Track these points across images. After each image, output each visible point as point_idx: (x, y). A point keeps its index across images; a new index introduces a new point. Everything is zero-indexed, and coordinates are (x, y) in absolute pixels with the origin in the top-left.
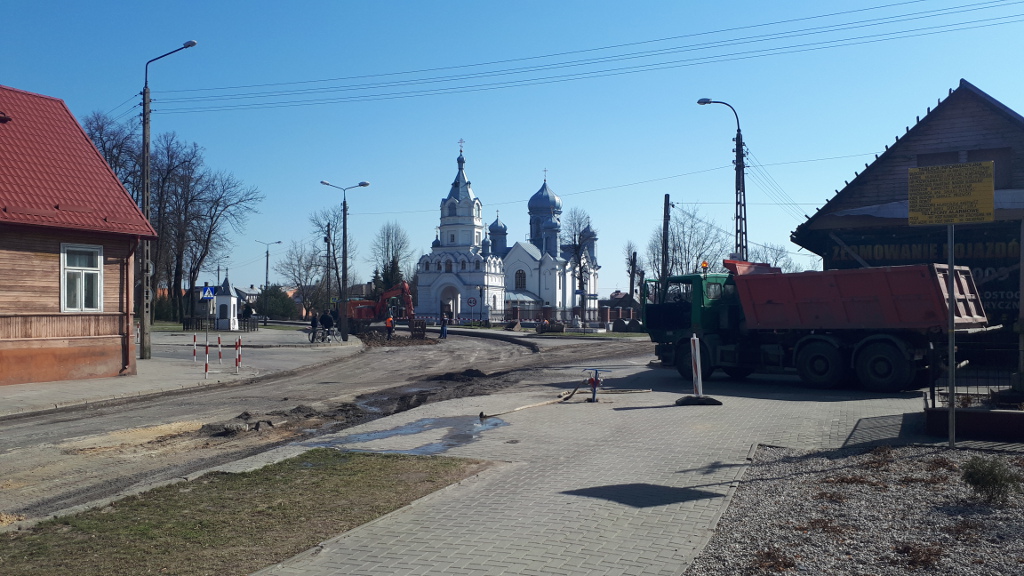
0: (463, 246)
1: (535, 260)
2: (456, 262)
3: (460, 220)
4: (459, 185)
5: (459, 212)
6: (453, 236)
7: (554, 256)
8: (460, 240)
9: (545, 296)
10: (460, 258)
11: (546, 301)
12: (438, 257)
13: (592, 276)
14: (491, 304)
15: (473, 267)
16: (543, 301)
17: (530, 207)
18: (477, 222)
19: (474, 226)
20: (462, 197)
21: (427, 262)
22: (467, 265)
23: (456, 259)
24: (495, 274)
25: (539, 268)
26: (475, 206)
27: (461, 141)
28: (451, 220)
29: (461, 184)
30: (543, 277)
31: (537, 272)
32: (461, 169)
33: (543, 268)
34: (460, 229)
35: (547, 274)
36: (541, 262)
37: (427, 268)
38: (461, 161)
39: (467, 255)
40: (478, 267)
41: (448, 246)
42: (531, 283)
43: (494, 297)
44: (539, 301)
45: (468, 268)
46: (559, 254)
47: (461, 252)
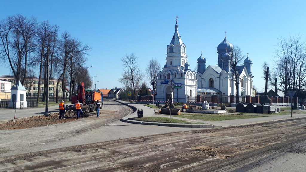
0: (175, 66)
1: (218, 73)
2: (172, 74)
3: (174, 54)
4: (175, 38)
5: (174, 50)
6: (171, 62)
7: (227, 71)
8: (174, 64)
9: (223, 90)
10: (174, 72)
11: (223, 92)
12: (165, 72)
13: (249, 81)
14: (189, 94)
15: (180, 76)
16: (221, 93)
17: (218, 50)
18: (182, 55)
19: (181, 57)
20: (176, 43)
21: (161, 75)
22: (177, 75)
23: (172, 73)
24: (191, 79)
25: (220, 77)
26: (182, 47)
27: (177, 17)
28: (171, 54)
29: (176, 37)
30: (221, 81)
31: (219, 79)
32: (176, 30)
33: (222, 77)
34: (174, 58)
35: (224, 79)
36: (220, 74)
37: (161, 78)
38: (176, 27)
39: (177, 71)
40: (182, 76)
41: (169, 67)
42: (216, 84)
43: (191, 91)
44: (219, 92)
45: (177, 77)
46: (229, 70)
47: (174, 69)
